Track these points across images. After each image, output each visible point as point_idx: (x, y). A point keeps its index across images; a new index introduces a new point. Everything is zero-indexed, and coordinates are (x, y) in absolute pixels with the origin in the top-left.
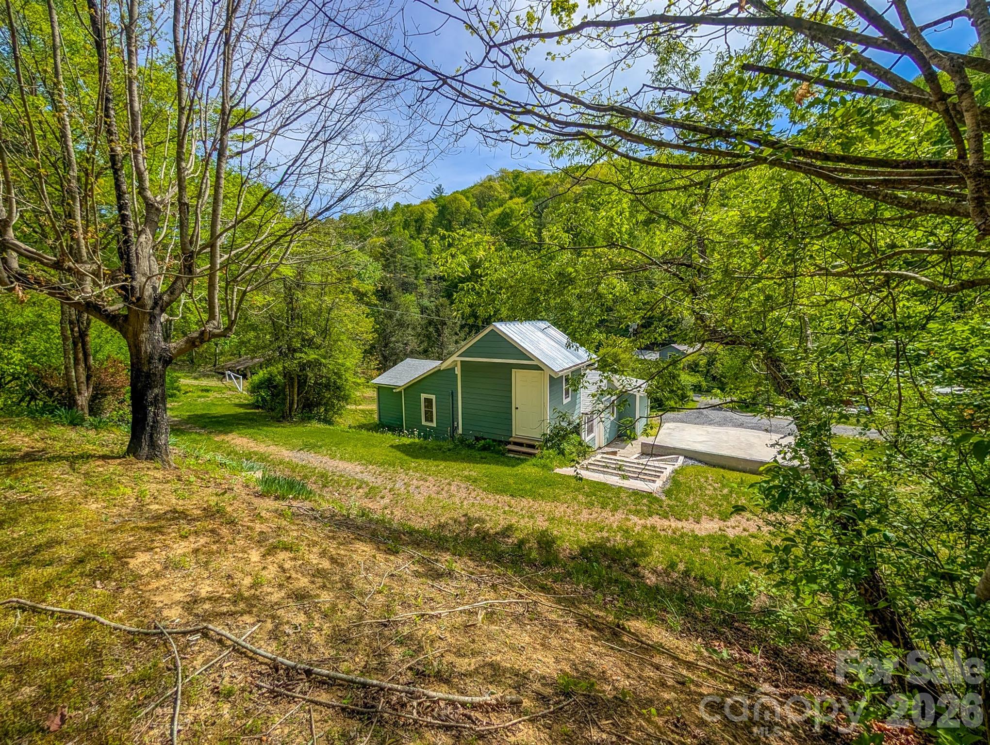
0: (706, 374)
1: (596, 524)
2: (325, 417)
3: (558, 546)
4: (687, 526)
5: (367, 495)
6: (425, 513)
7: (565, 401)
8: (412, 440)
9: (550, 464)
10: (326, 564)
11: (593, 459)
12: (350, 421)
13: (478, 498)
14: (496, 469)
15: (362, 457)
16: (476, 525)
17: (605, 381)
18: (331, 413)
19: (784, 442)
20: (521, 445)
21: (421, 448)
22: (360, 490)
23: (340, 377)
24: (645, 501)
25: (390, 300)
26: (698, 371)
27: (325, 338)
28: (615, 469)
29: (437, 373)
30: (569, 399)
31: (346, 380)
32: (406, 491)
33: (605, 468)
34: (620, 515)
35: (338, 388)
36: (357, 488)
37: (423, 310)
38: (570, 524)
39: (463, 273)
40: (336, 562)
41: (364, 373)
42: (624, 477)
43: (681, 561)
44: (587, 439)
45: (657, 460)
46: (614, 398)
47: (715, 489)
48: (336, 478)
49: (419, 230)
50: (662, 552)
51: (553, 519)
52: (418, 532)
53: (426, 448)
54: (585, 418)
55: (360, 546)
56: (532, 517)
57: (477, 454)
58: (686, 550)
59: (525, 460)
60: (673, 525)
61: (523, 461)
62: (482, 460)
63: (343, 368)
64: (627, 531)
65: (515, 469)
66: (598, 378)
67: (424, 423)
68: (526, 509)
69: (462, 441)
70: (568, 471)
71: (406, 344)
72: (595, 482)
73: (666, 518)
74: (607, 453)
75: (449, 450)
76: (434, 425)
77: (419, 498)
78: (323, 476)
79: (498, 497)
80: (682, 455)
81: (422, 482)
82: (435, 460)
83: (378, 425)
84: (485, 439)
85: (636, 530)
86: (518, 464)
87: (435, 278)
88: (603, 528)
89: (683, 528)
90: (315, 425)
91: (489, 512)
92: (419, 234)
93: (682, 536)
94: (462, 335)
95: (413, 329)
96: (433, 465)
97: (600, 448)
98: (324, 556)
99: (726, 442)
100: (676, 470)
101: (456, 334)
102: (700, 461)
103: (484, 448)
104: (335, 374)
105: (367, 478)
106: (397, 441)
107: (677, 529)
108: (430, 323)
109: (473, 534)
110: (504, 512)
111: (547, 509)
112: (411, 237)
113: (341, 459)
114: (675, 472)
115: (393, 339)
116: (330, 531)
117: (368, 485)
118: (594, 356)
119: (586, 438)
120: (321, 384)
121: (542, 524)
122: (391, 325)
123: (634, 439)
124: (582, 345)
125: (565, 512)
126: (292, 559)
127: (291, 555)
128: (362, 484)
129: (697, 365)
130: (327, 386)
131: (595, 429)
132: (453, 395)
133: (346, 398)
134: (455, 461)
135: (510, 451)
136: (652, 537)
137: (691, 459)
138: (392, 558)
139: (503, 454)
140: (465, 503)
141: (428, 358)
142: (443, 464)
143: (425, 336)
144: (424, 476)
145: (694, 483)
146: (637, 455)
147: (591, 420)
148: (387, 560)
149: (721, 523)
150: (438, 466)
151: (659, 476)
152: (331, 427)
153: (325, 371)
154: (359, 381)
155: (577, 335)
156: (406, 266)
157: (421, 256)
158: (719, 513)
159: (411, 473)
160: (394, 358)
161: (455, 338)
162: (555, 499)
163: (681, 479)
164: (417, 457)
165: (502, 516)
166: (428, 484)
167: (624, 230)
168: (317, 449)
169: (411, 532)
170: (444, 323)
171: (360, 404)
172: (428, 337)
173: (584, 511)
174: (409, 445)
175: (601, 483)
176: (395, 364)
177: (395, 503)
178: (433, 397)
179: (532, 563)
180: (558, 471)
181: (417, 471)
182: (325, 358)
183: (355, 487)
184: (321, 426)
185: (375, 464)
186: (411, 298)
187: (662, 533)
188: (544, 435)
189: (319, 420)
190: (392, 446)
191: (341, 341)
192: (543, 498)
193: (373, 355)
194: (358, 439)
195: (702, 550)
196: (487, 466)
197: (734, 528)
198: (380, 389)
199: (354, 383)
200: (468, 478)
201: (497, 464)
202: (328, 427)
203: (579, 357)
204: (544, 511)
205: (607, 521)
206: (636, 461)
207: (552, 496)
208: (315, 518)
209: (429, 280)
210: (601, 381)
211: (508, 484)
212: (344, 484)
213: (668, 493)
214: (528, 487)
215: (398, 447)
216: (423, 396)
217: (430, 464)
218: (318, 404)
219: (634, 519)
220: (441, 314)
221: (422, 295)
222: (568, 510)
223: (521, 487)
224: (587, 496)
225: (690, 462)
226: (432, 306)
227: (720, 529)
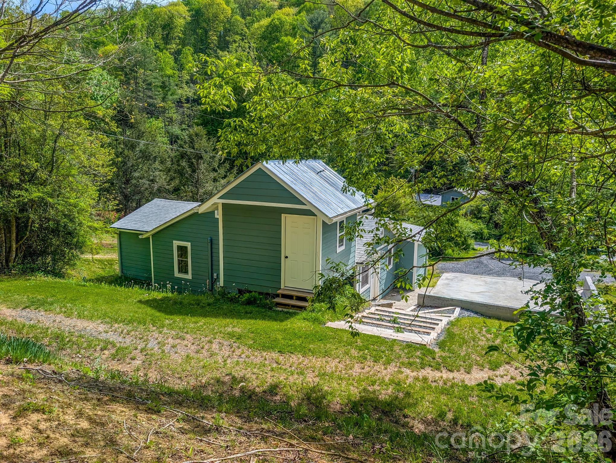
0: (489, 221)
1: (368, 377)
2: (54, 269)
3: (329, 402)
4: (458, 376)
5: (113, 357)
6: (183, 375)
7: (339, 250)
8: (164, 294)
9: (321, 318)
10: (84, 424)
11: (367, 311)
12: (86, 274)
13: (243, 356)
14: (261, 324)
15: (105, 315)
16: (241, 384)
17: (382, 229)
18: (60, 264)
19: (537, 288)
20: (290, 297)
21: (175, 303)
22: (106, 352)
23: (72, 220)
24: (418, 353)
25: (131, 126)
26: (480, 218)
27: (51, 172)
28: (389, 322)
29: (194, 216)
30: (343, 248)
31: (81, 224)
32: (160, 351)
33: (378, 321)
34: (392, 368)
35: (70, 233)
36: (102, 350)
37: (173, 140)
38: (341, 379)
39: (228, 106)
40: (96, 422)
41: (99, 215)
42: (398, 330)
43: (450, 411)
44: (362, 290)
45: (434, 312)
46: (390, 246)
47: (488, 340)
48: (74, 339)
49: (167, 39)
50: (432, 402)
51: (323, 375)
52: (177, 393)
53: (181, 303)
54: (359, 269)
55: (118, 408)
56: (302, 373)
57: (241, 308)
58: (455, 400)
59: (295, 314)
60: (445, 376)
61: (292, 315)
62: (248, 315)
63: (75, 210)
64: (398, 384)
65: (284, 323)
66: (374, 226)
67: (177, 274)
68: (295, 365)
69: (223, 294)
70: (341, 324)
71: (152, 181)
72: (368, 335)
73: (438, 369)
74: (383, 305)
75: (209, 305)
76: (189, 276)
77: (177, 358)
78: (57, 337)
79: (265, 354)
80: (458, 306)
81: (179, 341)
82: (193, 315)
83: (120, 278)
84: (250, 292)
85: (408, 382)
86: (287, 318)
87: (187, 100)
88: (375, 382)
89: (453, 379)
90: (41, 278)
91: (255, 370)
92: (166, 43)
93: (452, 387)
94: (222, 171)
95: (162, 162)
96: (191, 322)
97: (374, 299)
98: (81, 417)
99: (503, 292)
100: (451, 322)
101: (214, 170)
102: (476, 313)
103: (249, 302)
104: (65, 215)
105: (112, 337)
106: (146, 295)
107: (448, 380)
108: (183, 156)
109: (237, 393)
110: (272, 370)
111: (318, 364)
112: (157, 47)
113: (79, 317)
114: (450, 323)
115: (136, 174)
116: (80, 394)
117: (114, 346)
118: (371, 201)
119: (360, 289)
120: (47, 228)
121: (311, 379)
122: (133, 156)
123: (410, 290)
124: (359, 189)
125: (336, 367)
126: (46, 420)
127: (45, 417)
128: (107, 345)
129: (480, 211)
130: (55, 231)
131: (371, 280)
132: (213, 243)
133: (80, 246)
134: (216, 317)
135: (278, 304)
136: (423, 389)
137: (467, 310)
138: (154, 417)
139: (270, 308)
140: (229, 361)
141: (180, 198)
142: (202, 321)
143: (175, 171)
144: (181, 334)
145: (468, 334)
146: (413, 307)
147: (365, 271)
148: (149, 419)
149: (491, 373)
150: (196, 323)
151: (434, 328)
152: (62, 281)
153: (52, 212)
154: (96, 225)
155: (354, 179)
156: (150, 84)
157: (169, 72)
158: (490, 362)
159: (165, 330)
160: (137, 197)
161: (213, 175)
162: (327, 354)
163: (456, 330)
164: (171, 313)
165: (270, 374)
166: (186, 342)
167: (405, 68)
168: (47, 307)
169: (170, 393)
170: (200, 157)
171: (98, 253)
172: (181, 173)
173: (356, 365)
174: (161, 300)
175: (374, 336)
176: (139, 205)
177: (147, 364)
178: (188, 245)
179: (302, 419)
180: (330, 324)
181: (172, 329)
182: (52, 197)
183: (98, 348)
184: (50, 279)
185: (121, 322)
186: (157, 124)
187: (434, 384)
188: (316, 287)
189: (47, 272)
190: (140, 302)
191: (73, 176)
192: (313, 353)
193: (111, 194)
194: (97, 294)
195: (470, 399)
196: (253, 321)
197: (502, 377)
198: (122, 234)
199: (90, 227)
200: (231, 335)
201: (264, 319)
202: (57, 280)
203: (354, 202)
204: (314, 367)
205: (379, 375)
206: (411, 313)
207: (323, 351)
208: (60, 381)
209: (179, 103)
210: (378, 229)
211: (276, 340)
212: (85, 345)
213: (441, 345)
214: (298, 342)
215: (148, 303)
216: (176, 243)
217: (188, 320)
218: (43, 253)
219: (407, 371)
220: (196, 146)
221: (171, 121)
222: (340, 366)
223: (290, 343)
224: (360, 350)
225: (466, 313)
226: (185, 135)
227: (489, 379)
